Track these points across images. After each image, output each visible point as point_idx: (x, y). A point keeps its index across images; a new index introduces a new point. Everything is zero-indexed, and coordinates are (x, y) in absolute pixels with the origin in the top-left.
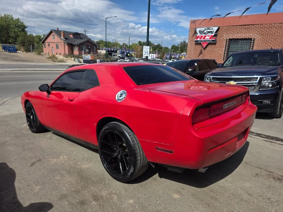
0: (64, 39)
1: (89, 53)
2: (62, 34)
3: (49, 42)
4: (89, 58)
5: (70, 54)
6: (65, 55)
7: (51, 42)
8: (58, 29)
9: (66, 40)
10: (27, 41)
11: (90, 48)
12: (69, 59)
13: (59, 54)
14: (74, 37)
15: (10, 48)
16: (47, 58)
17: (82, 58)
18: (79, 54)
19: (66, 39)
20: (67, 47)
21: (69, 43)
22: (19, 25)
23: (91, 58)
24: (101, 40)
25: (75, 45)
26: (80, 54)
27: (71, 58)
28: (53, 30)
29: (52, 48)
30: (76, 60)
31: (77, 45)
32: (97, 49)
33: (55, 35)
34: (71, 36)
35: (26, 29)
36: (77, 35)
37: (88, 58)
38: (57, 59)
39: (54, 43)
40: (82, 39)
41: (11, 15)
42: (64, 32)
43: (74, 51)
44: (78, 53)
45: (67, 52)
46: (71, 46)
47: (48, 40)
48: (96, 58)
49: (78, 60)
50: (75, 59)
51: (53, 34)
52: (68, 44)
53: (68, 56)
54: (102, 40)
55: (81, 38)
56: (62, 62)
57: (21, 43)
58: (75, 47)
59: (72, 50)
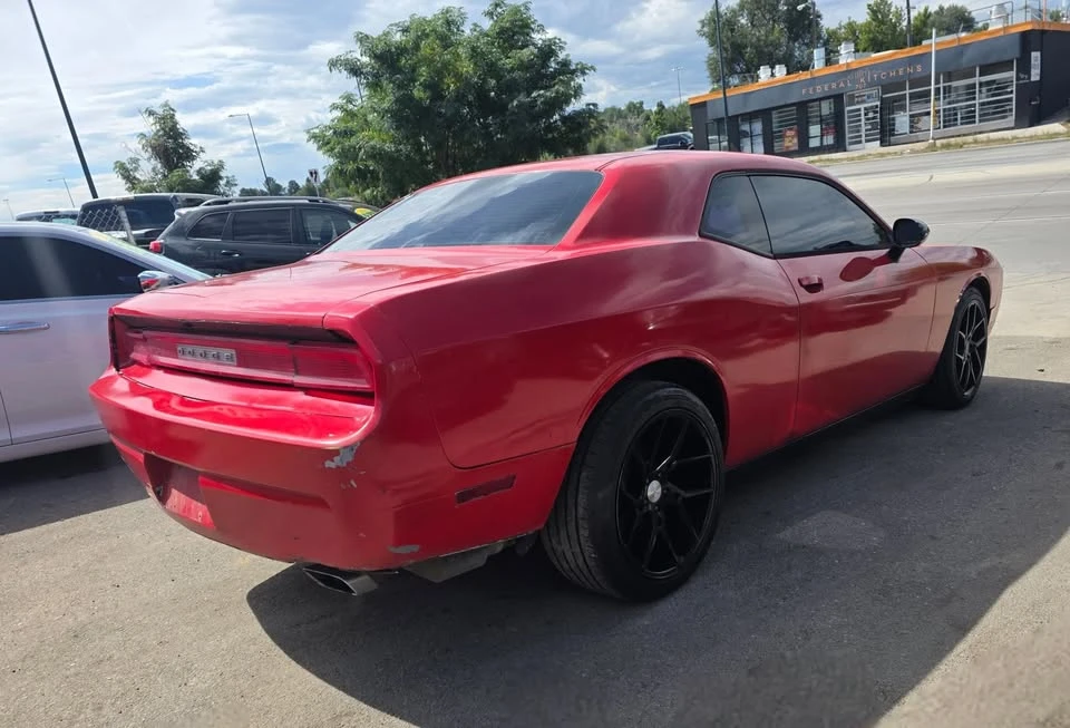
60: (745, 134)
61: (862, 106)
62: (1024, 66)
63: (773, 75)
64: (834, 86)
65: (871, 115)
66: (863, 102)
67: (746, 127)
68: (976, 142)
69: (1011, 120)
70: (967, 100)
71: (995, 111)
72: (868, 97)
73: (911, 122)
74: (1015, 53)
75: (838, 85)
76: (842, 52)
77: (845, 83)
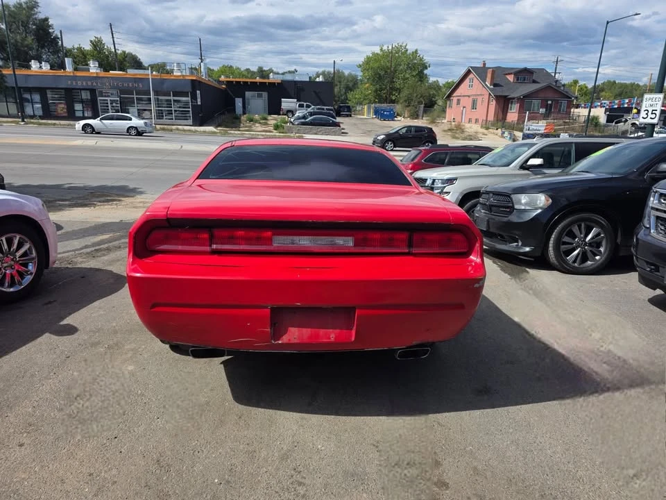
0: (492, 87)
1: (545, 116)
2: (489, 76)
3: (460, 96)
4: (539, 130)
5: (497, 120)
6: (486, 124)
7: (464, 96)
8: (484, 64)
9: (496, 88)
10: (417, 96)
11: (551, 105)
12: (491, 133)
13: (474, 121)
14: (518, 80)
15: (384, 112)
16: (444, 131)
17: (521, 130)
18: (518, 120)
19: (495, 85)
20: (493, 103)
21: (501, 94)
22: (415, 64)
23: (545, 129)
24: (609, 82)
25: (514, 98)
26: (521, 120)
27: (497, 129)
28: (471, 67)
29: (464, 107)
30: (506, 134)
31: (519, 99)
32: (570, 105)
33: (475, 79)
34: (511, 78)
35: (425, 72)
36: (524, 74)
37: (535, 130)
38: (463, 131)
39: (469, 96)
40: (538, 83)
41: (404, 45)
42: (493, 71)
43: (508, 114)
44: (516, 119)
45: (491, 117)
46: (504, 102)
47: (458, 93)
48: (560, 130)
49: (510, 134)
50: (503, 133)
51: (471, 76)
52: (498, 98)
53: (493, 125)
54: (612, 80)
55: (534, 82)
56: (471, 139)
57: (405, 101)
58: (512, 104)
59: (503, 112)
60: (27, 101)
61: (109, 99)
62: (194, 97)
63: (41, 67)
64: (89, 83)
65: (114, 104)
66: (108, 96)
67: (27, 96)
68: (178, 129)
69: (190, 122)
70: (167, 107)
71: (183, 116)
72: (112, 94)
73: (138, 113)
74: (189, 89)
75: (92, 83)
76: (91, 65)
77: (97, 83)
